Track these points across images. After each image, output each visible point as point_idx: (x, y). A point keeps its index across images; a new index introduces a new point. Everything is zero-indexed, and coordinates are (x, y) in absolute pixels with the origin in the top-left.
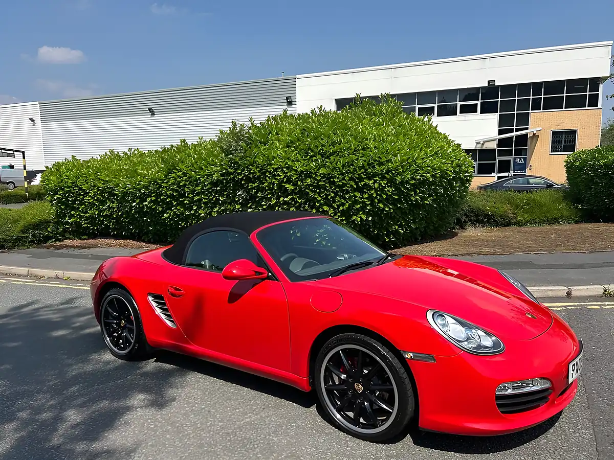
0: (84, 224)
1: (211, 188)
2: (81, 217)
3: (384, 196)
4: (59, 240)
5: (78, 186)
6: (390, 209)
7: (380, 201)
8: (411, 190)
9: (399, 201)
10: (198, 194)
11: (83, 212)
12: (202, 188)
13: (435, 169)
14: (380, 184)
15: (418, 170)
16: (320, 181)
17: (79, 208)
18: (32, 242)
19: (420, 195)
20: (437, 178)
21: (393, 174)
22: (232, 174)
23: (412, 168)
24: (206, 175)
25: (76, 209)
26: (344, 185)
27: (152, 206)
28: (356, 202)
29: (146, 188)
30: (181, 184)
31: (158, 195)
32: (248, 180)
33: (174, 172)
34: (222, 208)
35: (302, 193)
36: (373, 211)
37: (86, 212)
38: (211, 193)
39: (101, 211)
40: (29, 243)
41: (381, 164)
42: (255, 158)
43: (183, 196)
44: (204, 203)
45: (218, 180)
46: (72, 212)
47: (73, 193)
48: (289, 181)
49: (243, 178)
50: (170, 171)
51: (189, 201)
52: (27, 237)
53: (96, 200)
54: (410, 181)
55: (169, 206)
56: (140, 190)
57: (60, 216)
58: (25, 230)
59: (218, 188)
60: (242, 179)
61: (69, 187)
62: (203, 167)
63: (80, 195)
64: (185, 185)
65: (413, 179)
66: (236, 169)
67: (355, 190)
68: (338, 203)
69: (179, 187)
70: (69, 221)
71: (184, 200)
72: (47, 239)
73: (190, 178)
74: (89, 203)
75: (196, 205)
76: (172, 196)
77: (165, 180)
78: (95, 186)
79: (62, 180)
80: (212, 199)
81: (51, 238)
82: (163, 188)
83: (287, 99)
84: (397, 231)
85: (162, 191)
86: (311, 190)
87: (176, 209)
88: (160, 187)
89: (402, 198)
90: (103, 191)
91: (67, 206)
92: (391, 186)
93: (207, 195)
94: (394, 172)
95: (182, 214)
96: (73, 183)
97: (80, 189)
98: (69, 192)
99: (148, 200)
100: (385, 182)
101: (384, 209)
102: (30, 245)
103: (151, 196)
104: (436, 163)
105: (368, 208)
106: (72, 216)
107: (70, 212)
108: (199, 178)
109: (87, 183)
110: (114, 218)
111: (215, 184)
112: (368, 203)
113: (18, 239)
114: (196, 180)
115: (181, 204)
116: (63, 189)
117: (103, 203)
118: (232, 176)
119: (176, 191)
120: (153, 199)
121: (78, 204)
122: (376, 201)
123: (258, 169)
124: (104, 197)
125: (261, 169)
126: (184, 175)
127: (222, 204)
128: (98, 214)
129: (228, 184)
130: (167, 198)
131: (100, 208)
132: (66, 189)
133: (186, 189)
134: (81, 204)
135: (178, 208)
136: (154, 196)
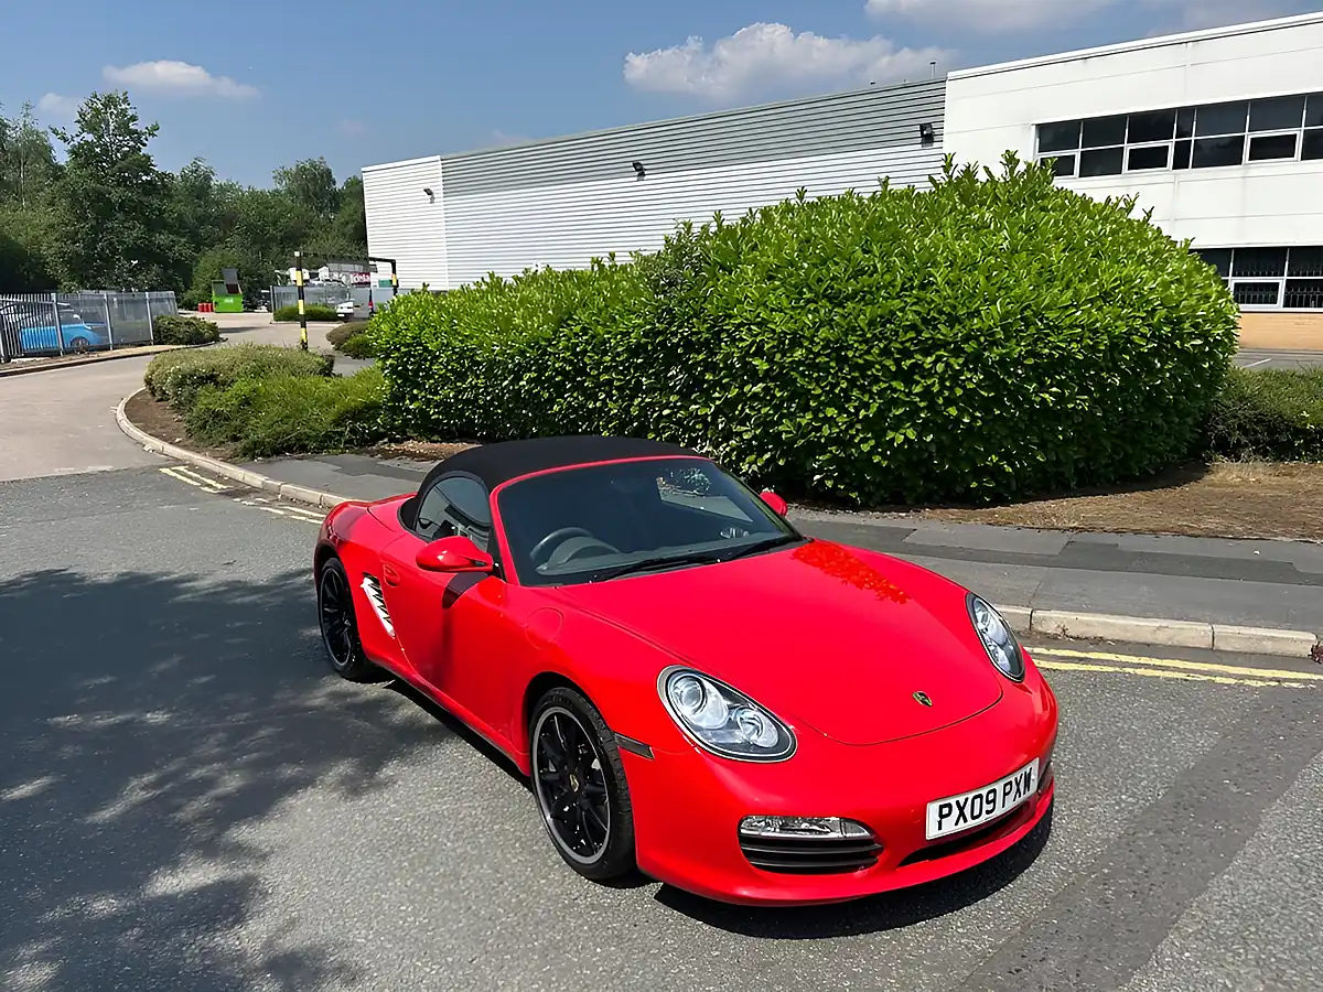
0: (433, 414)
1: (627, 360)
2: (428, 402)
3: (959, 392)
4: (398, 442)
5: (421, 345)
6: (974, 419)
7: (949, 402)
8: (1028, 380)
9: (997, 401)
10: (607, 370)
11: (430, 393)
12: (613, 360)
13: (1095, 331)
14: (948, 365)
15: (1048, 335)
16: (818, 355)
17: (424, 384)
18: (350, 441)
19: (1054, 389)
20: (1100, 351)
21: (980, 344)
22: (660, 333)
23: (1032, 330)
24: (621, 333)
25: (420, 386)
26: (870, 365)
27: (533, 389)
28: (896, 403)
29: (522, 353)
30: (578, 349)
31: (542, 369)
32: (689, 346)
33: (568, 325)
34: (647, 400)
35: (784, 380)
36: (935, 423)
37: (436, 393)
38: (628, 369)
39: (460, 392)
40: (345, 443)
41: (953, 320)
42: (704, 302)
43: (582, 371)
44: (617, 388)
45: (638, 344)
46: (415, 392)
47: (414, 356)
48: (759, 353)
49: (679, 342)
50: (561, 323)
51: (593, 383)
52: (341, 434)
53: (450, 371)
54: (1025, 358)
55: (560, 390)
56: (512, 358)
57: (397, 397)
58: (338, 422)
59: (640, 361)
60: (678, 345)
61: (407, 345)
62: (617, 317)
63: (425, 360)
64: (585, 352)
65: (1031, 354)
66: (670, 324)
67: (895, 376)
68: (856, 404)
69: (575, 354)
70: (411, 407)
71: (585, 381)
72: (377, 437)
73: (593, 337)
74: (440, 376)
75: (603, 391)
76: (561, 372)
77: (554, 340)
78: (447, 346)
79: (398, 332)
80: (630, 380)
81: (382, 436)
82: (549, 356)
83: (922, 131)
84: (997, 466)
85: (548, 360)
86: (802, 374)
87: (571, 396)
88: (545, 352)
89: (1005, 396)
90: (462, 354)
91: (406, 379)
92: (975, 371)
93: (621, 372)
94: (982, 339)
95: (582, 406)
96: (414, 338)
97: (426, 349)
98: (409, 354)
99: (527, 376)
100: (961, 361)
101: (958, 420)
102: (347, 448)
103: (530, 371)
104: (1103, 316)
105: (923, 415)
106: (414, 398)
107: (412, 390)
108: (609, 339)
109: (437, 339)
110: (479, 407)
111: (634, 351)
112: (922, 404)
113: (328, 437)
114: (604, 342)
115: (579, 387)
116: (398, 350)
117: (462, 377)
118: (660, 338)
119: (570, 363)
120: (534, 375)
121: (423, 377)
122: (941, 401)
123: (706, 326)
124: (463, 365)
125: (714, 326)
126: (584, 331)
127: (647, 392)
128: (455, 397)
129: (655, 353)
130: (556, 376)
131: (457, 387)
132: (403, 349)
133: (586, 360)
134: (428, 377)
135: (575, 395)
136: (535, 371)
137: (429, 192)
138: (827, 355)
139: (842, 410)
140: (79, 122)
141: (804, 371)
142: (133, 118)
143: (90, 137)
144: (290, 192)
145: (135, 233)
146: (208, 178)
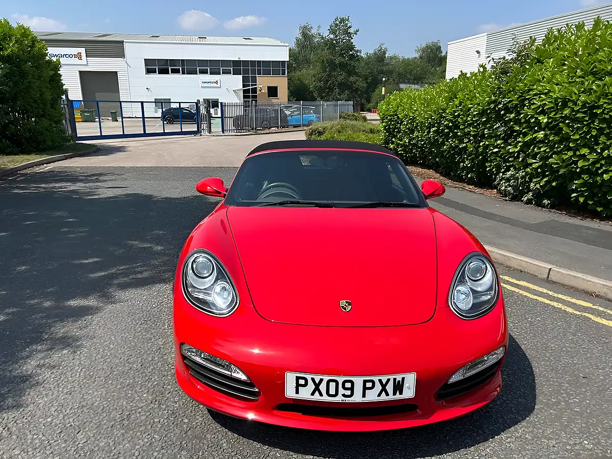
1: (478, 119)
2: (398, 145)
5: (397, 115)
10: (470, 125)
11: (399, 140)
12: (472, 120)
16: (578, 111)
17: (397, 135)
25: (395, 137)
27: (435, 137)
30: (456, 114)
31: (439, 126)
32: (508, 110)
33: (454, 101)
34: (487, 143)
37: (401, 140)
38: (479, 124)
39: (411, 140)
42: (518, 82)
43: (457, 127)
44: (473, 136)
45: (483, 110)
47: (393, 122)
48: (543, 112)
49: (502, 107)
50: (451, 99)
51: (462, 133)
53: (408, 129)
55: (447, 137)
57: (387, 142)
59: (484, 120)
60: (501, 109)
62: (478, 95)
63: (398, 123)
64: (459, 115)
69: (454, 117)
70: (391, 147)
73: (464, 107)
74: (404, 131)
75: (467, 138)
76: (447, 126)
78: (407, 115)
80: (479, 131)
82: (444, 118)
85: (442, 120)
87: (452, 141)
88: (442, 116)
91: (390, 133)
93: (475, 127)
95: (456, 147)
96: (394, 112)
97: (398, 117)
98: (390, 120)
99: (433, 130)
103: (434, 127)
106: (393, 143)
107: (392, 139)
108: (471, 107)
109: (403, 112)
110: (419, 148)
111: (481, 114)
114: (468, 110)
115: (455, 136)
117: (412, 132)
118: (493, 105)
119: (452, 122)
120: (436, 129)
121: (397, 132)
123: (517, 96)
125: (520, 96)
126: (460, 103)
127: (487, 139)
128: (409, 142)
129: (492, 114)
130: (445, 129)
131: (410, 137)
132: (389, 118)
133: (459, 120)
134: (399, 132)
135: (454, 140)
136: (436, 127)
137: (478, 52)
138: (584, 113)
139: (592, 150)
140: (329, 30)
141: (569, 123)
142: (350, 27)
143: (332, 36)
144: (421, 57)
145: (341, 76)
146: (385, 53)
